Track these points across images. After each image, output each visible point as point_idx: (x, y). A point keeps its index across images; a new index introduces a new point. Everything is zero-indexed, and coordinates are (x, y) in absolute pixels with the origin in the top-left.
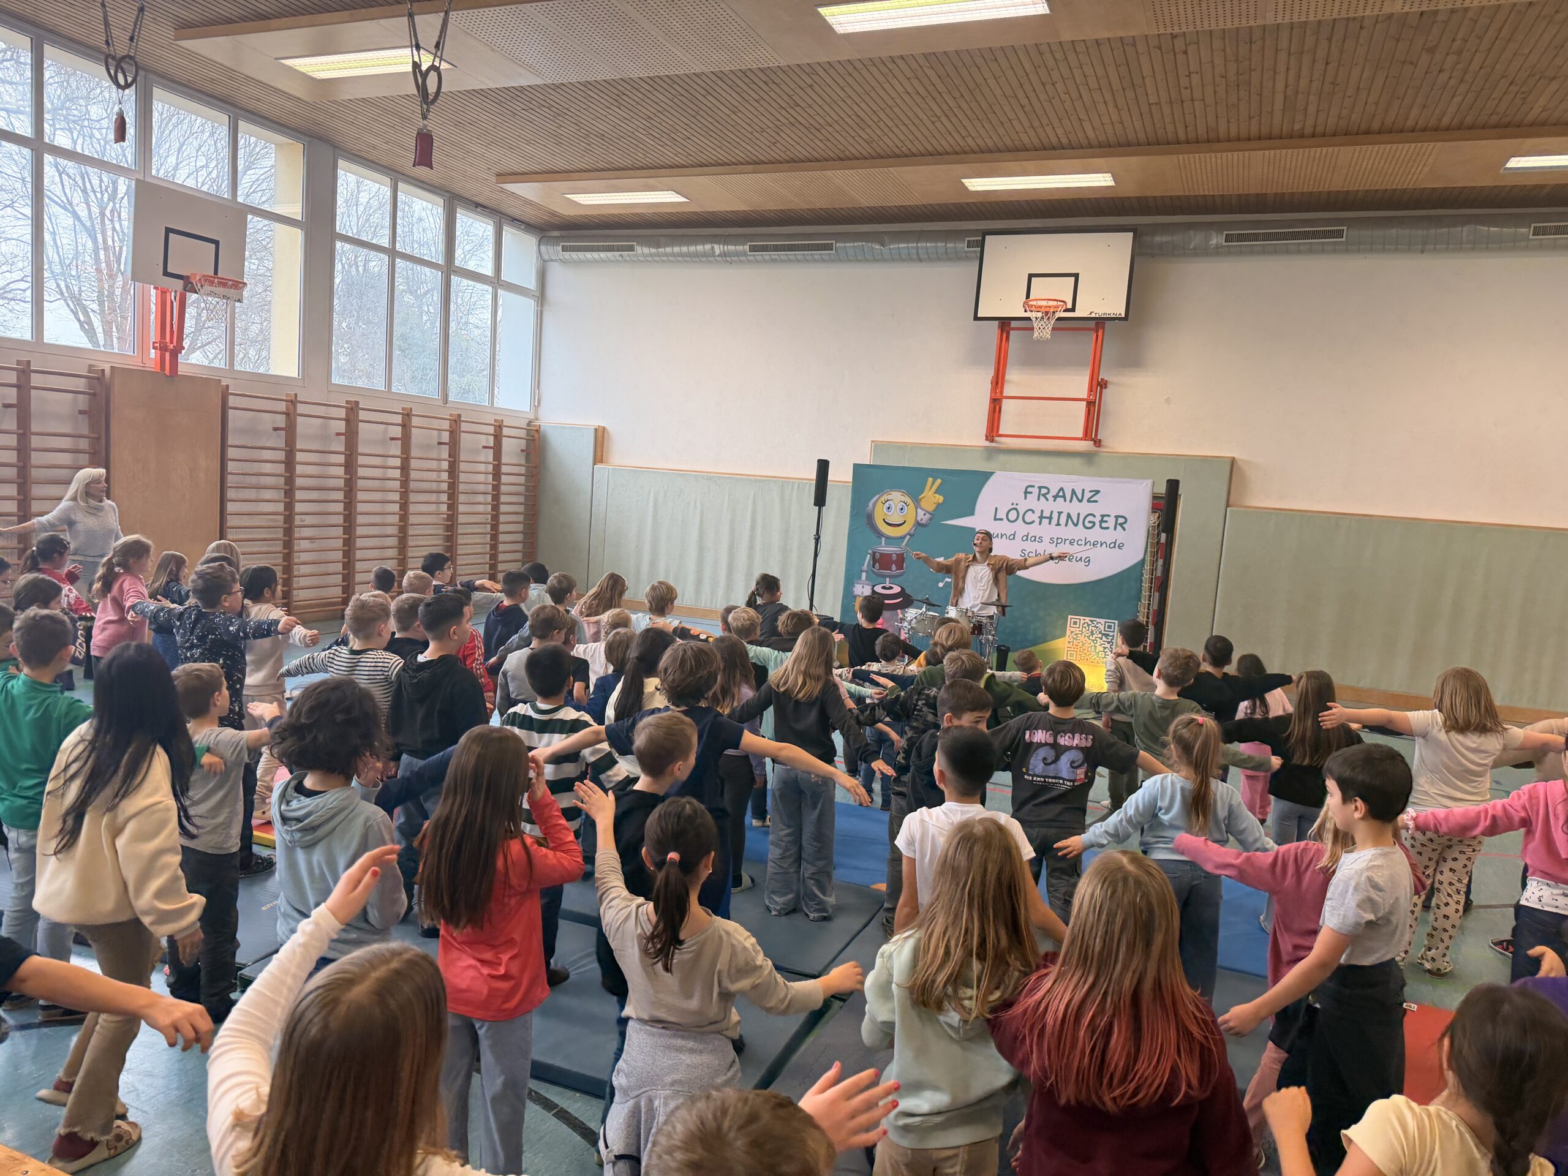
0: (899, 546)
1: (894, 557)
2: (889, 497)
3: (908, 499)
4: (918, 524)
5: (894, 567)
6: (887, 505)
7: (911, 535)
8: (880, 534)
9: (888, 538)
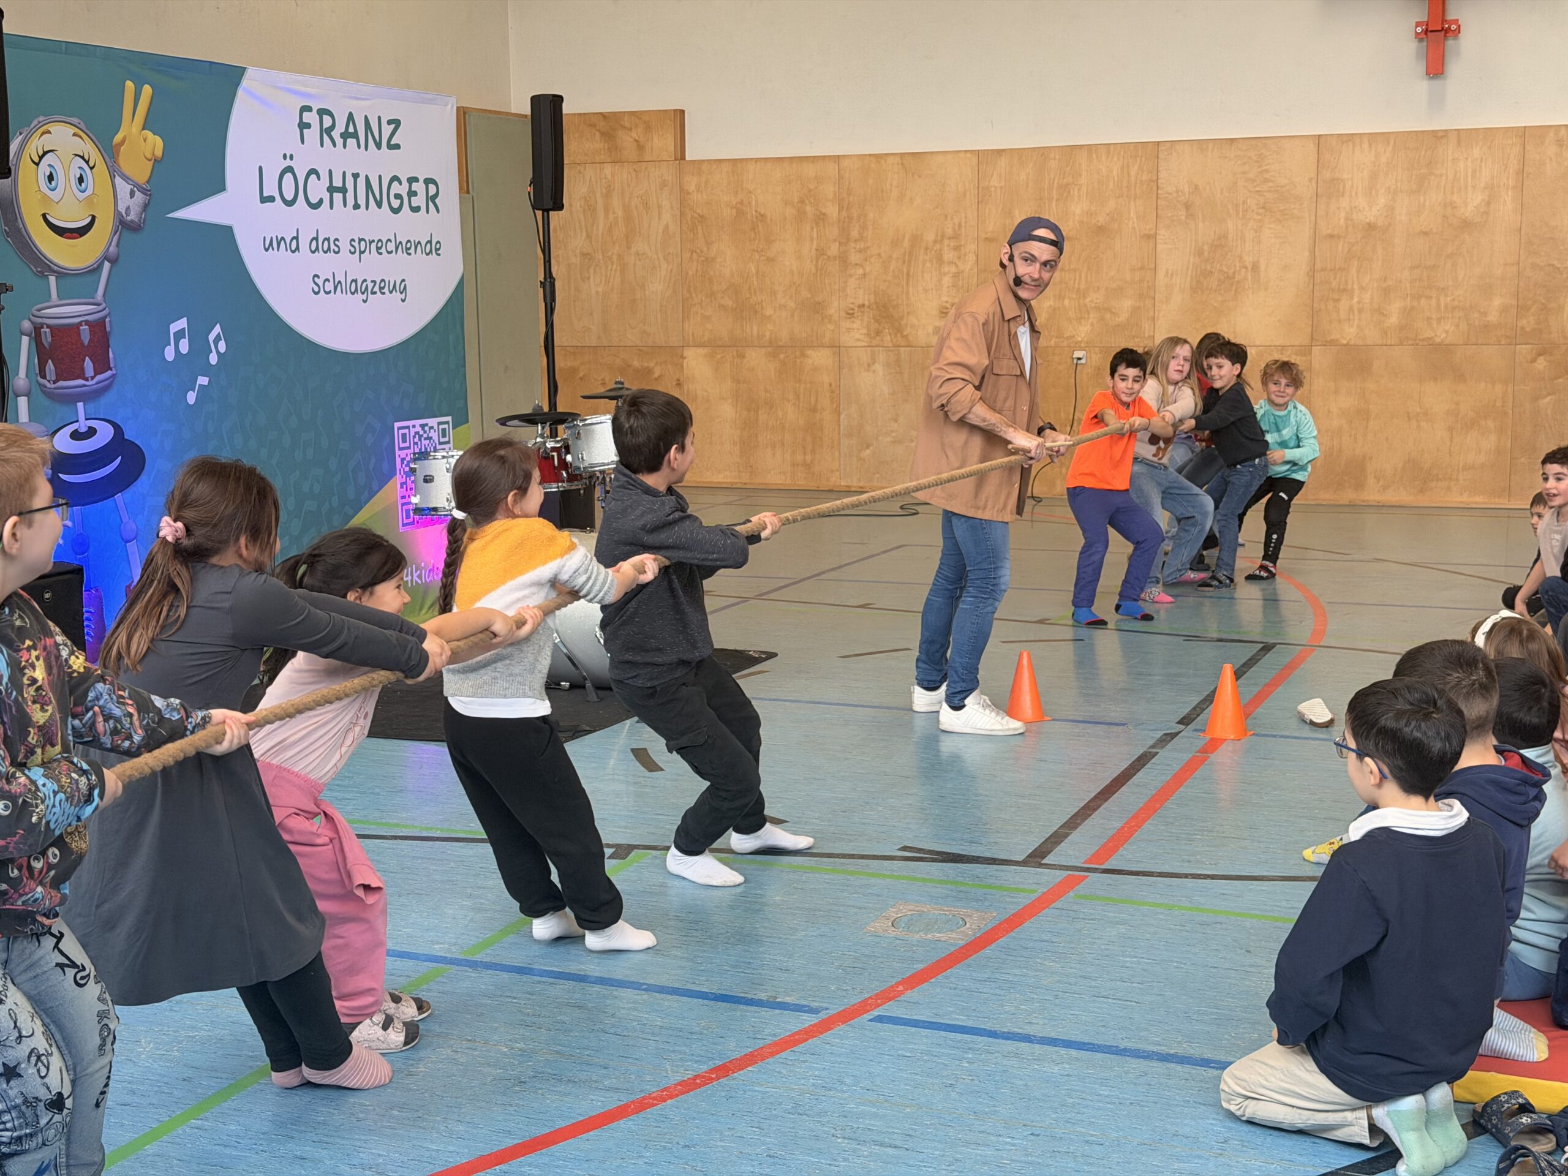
0: (87, 296)
1: (85, 336)
2: (46, 142)
3: (88, 148)
4: (123, 225)
5: (88, 364)
6: (44, 169)
7: (113, 261)
8: (42, 267)
9: (62, 274)
